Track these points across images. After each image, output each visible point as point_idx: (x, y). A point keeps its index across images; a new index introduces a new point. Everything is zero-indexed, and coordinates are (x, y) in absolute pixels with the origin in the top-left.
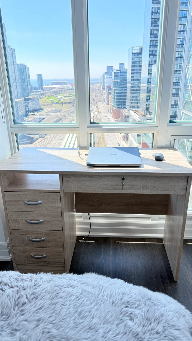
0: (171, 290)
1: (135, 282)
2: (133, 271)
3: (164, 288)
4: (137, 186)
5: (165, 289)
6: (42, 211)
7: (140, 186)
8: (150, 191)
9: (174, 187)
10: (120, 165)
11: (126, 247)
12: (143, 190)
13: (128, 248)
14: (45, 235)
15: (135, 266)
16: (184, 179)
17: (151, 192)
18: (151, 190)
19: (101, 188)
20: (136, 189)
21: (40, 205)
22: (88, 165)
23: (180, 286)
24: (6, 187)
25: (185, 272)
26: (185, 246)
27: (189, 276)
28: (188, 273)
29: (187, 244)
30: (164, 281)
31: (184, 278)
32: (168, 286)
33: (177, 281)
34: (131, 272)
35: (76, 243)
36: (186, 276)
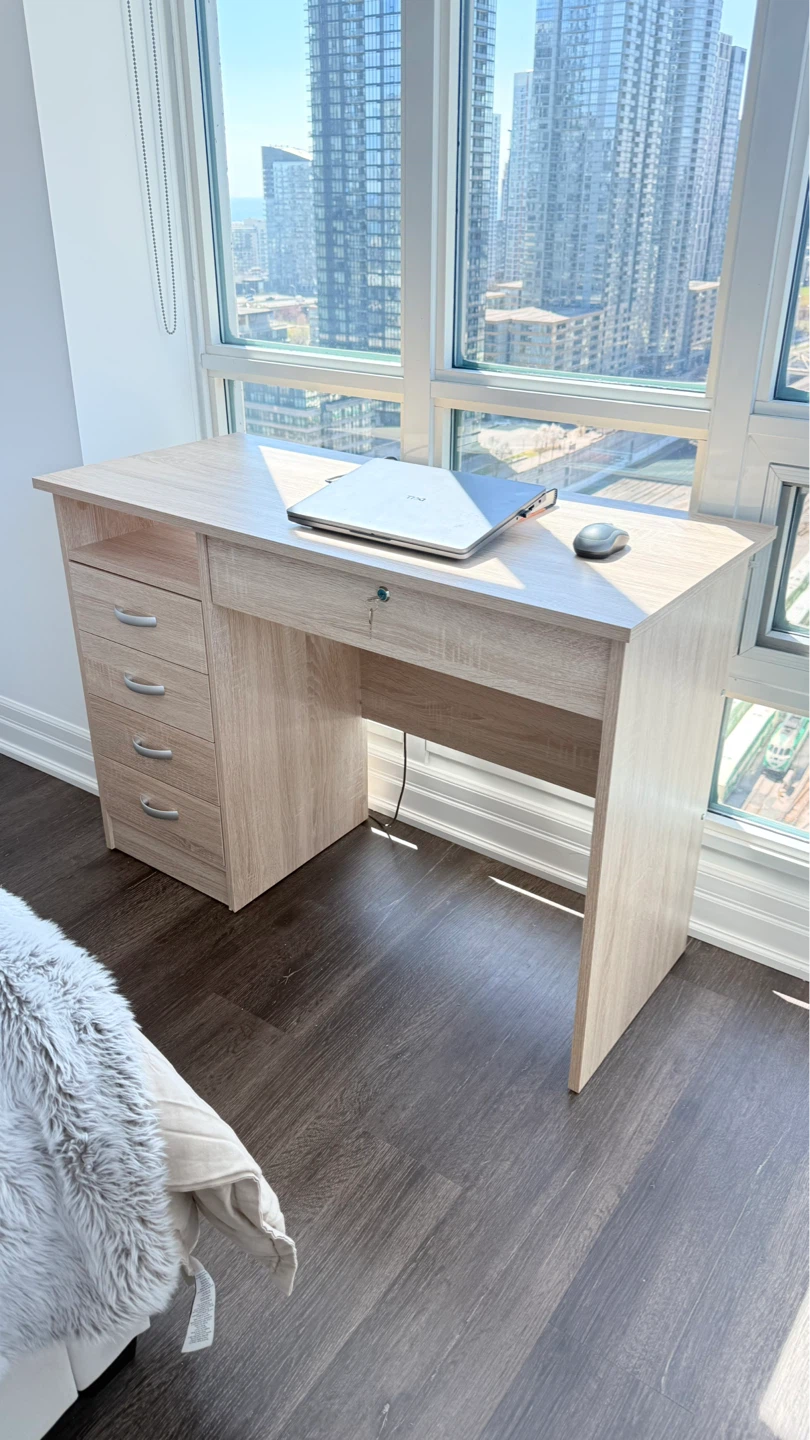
0: (522, 1107)
1: (421, 1024)
2: (452, 987)
3: (505, 1090)
4: (430, 637)
5: (501, 1094)
6: (159, 655)
7: (440, 640)
8: (473, 669)
9: (560, 675)
10: (389, 539)
11: (508, 905)
12: (449, 658)
13: (512, 912)
14: (173, 743)
15: (473, 977)
16: (596, 648)
17: (475, 676)
18: (475, 665)
19: (316, 616)
20: (424, 650)
21: (153, 633)
22: (293, 517)
23: (573, 1114)
24: (80, 549)
25: (647, 1082)
26: (756, 997)
27: (646, 1103)
28: (654, 1092)
29: (777, 996)
30: (528, 1069)
31: (618, 1100)
32: (528, 1092)
33: (576, 1093)
34: (442, 986)
35: (355, 832)
36: (634, 1097)
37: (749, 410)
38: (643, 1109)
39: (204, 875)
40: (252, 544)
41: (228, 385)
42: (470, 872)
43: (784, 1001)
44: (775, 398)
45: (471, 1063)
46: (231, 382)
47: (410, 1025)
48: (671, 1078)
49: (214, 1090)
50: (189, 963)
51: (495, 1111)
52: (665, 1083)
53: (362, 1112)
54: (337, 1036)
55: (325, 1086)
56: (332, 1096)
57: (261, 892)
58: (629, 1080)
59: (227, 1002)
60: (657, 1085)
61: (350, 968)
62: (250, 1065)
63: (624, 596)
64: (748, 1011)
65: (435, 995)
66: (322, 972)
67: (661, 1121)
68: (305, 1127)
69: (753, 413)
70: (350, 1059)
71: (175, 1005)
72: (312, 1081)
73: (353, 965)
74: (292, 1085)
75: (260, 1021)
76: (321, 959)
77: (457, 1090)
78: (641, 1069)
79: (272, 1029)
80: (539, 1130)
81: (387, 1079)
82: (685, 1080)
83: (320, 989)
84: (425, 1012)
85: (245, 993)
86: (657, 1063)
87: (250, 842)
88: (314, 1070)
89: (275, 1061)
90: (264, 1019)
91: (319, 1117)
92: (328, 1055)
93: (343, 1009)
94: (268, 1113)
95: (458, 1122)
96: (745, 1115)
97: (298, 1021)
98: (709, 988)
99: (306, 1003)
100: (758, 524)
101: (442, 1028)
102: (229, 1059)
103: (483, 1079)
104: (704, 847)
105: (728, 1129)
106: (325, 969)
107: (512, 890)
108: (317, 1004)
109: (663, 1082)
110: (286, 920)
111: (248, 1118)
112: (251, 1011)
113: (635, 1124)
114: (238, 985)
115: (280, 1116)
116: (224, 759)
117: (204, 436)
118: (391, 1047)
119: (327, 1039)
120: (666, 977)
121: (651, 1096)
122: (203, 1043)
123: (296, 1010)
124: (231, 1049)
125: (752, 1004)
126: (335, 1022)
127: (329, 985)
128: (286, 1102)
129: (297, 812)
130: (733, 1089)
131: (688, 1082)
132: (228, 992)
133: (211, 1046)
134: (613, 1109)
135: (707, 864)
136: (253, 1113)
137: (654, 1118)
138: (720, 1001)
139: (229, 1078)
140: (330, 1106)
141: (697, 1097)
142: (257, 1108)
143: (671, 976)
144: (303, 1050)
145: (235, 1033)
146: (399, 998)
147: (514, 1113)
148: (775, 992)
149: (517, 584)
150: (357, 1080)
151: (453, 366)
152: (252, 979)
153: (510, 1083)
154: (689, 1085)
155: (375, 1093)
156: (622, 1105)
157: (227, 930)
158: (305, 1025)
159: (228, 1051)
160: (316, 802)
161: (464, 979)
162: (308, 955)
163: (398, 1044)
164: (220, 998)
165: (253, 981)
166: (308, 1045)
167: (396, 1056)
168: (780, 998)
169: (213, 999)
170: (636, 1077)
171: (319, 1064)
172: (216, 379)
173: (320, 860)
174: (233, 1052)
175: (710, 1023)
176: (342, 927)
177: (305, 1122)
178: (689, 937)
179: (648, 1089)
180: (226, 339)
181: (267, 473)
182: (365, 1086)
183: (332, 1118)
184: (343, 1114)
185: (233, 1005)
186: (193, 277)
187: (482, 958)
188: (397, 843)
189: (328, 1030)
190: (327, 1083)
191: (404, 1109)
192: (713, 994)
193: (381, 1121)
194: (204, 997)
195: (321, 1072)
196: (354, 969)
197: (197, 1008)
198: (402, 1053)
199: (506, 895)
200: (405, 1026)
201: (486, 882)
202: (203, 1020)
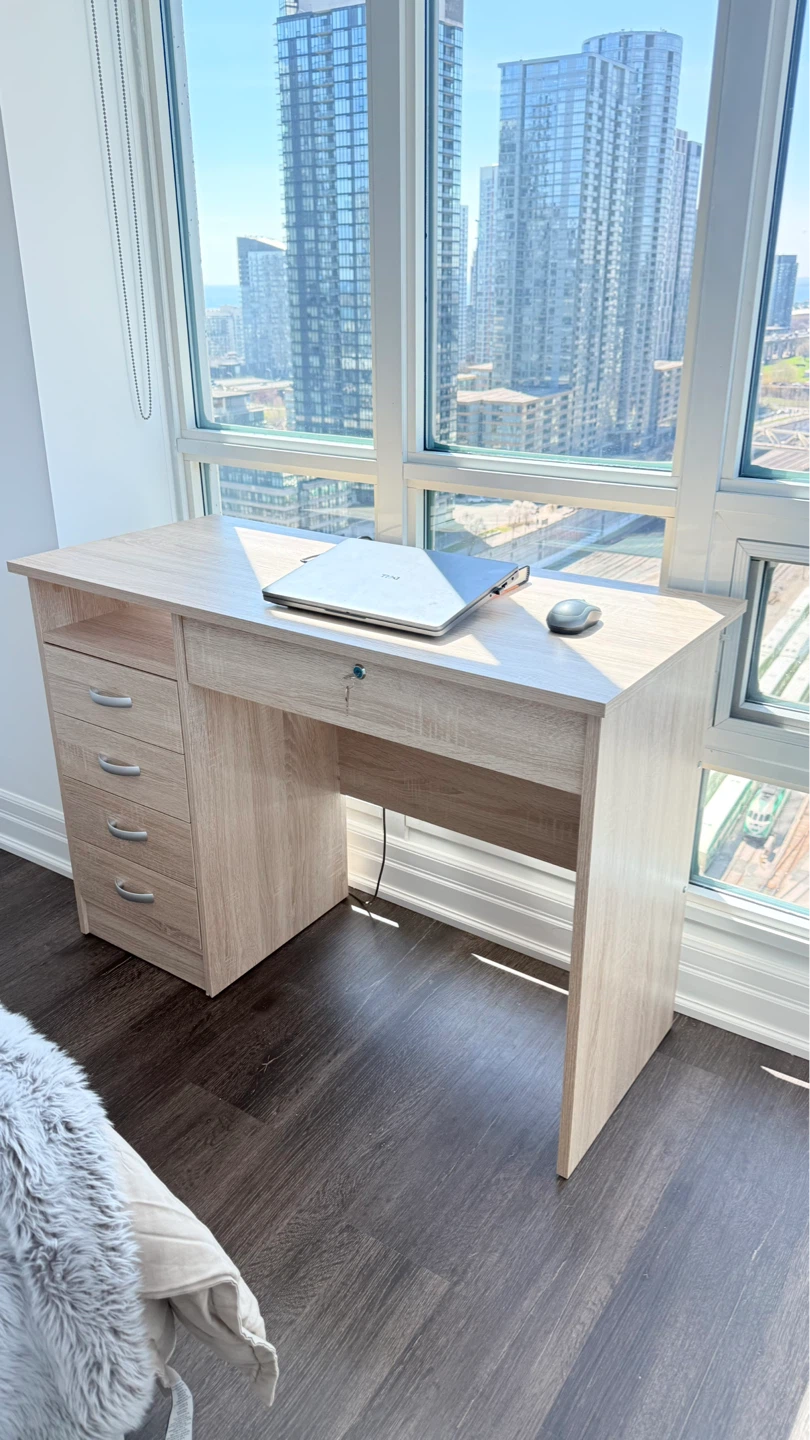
0: (510, 1196)
1: (405, 1111)
2: (436, 1071)
3: (493, 1176)
4: (407, 714)
5: (489, 1181)
6: (134, 735)
7: (417, 717)
8: (452, 745)
9: (536, 749)
10: (364, 617)
11: (492, 984)
12: (426, 734)
13: (496, 990)
15: (457, 1059)
16: (572, 723)
17: (453, 752)
18: (452, 741)
19: (292, 694)
20: (401, 727)
21: (130, 714)
22: (268, 596)
23: (563, 1201)
24: (57, 631)
25: (636, 1166)
26: (745, 1073)
27: (636, 1187)
28: (644, 1176)
29: (766, 1072)
30: (516, 1155)
31: (608, 1184)
32: (515, 1179)
33: (565, 1179)
34: (426, 1070)
35: (335, 910)
36: (624, 1181)
37: (715, 489)
38: (635, 1193)
39: (181, 959)
40: (228, 624)
41: (204, 469)
42: (452, 950)
43: (773, 1076)
44: (740, 475)
45: (457, 1149)
46: (206, 466)
47: (394, 1111)
48: (662, 1160)
49: (192, 1185)
50: (165, 1052)
51: (482, 1200)
52: (655, 1166)
53: (344, 1205)
54: (318, 1124)
55: (305, 1179)
56: (314, 1188)
57: (239, 975)
58: (619, 1162)
59: (204, 1092)
60: (647, 1168)
61: (331, 1053)
62: (229, 1158)
63: (597, 671)
64: (737, 1088)
65: (419, 1079)
66: (302, 1059)
67: (653, 1206)
68: (287, 1221)
69: (719, 490)
70: (333, 1149)
71: (151, 1095)
72: (293, 1173)
73: (334, 1050)
74: (272, 1178)
75: (239, 1111)
76: (301, 1045)
77: (443, 1179)
78: (630, 1152)
79: (251, 1119)
80: (528, 1220)
81: (371, 1170)
82: (675, 1162)
83: (301, 1076)
84: (408, 1098)
85: (223, 1082)
86: (647, 1144)
87: (227, 924)
88: (295, 1162)
89: (255, 1153)
90: (242, 1109)
91: (300, 1211)
92: (309, 1146)
93: (324, 1097)
94: (247, 1209)
95: (445, 1212)
96: (737, 1197)
97: (278, 1111)
98: (696, 1066)
99: (285, 1091)
100: (727, 598)
101: (427, 1114)
102: (207, 1152)
103: (469, 1167)
104: (687, 920)
105: (721, 1212)
106: (306, 1055)
107: (495, 968)
108: (297, 1092)
109: (653, 1164)
110: (266, 1004)
111: (227, 1214)
112: (230, 1101)
113: (625, 1211)
114: (215, 1073)
115: (261, 1211)
116: (200, 840)
117: (180, 518)
118: (374, 1136)
119: (308, 1129)
120: (654, 1055)
121: (641, 1180)
122: (181, 1135)
123: (275, 1100)
124: (209, 1142)
125: (740, 1081)
126: (316, 1111)
127: (310, 1072)
128: (266, 1196)
129: (275, 892)
130: (725, 1170)
131: (678, 1164)
132: (206, 1081)
133: (188, 1139)
134: (603, 1194)
135: (691, 937)
136: (232, 1209)
137: (646, 1203)
138: (708, 1079)
139: (207, 1171)
140: (311, 1200)
141: (688, 1180)
142: (236, 1203)
143: (658, 1054)
144: (283, 1141)
145: (213, 1125)
146: (382, 1084)
147: (502, 1201)
148: (764, 1068)
149: (491, 660)
150: (340, 1171)
151: (425, 449)
152: (229, 1067)
153: (497, 1171)
154: (679, 1168)
155: (358, 1184)
156: (612, 1190)
157: (204, 1016)
158: (286, 1113)
159: (205, 1143)
160: (295, 879)
161: (448, 1062)
162: (288, 1041)
163: (381, 1133)
164: (197, 1087)
165: (232, 1069)
166: (288, 1136)
167: (379, 1146)
168: (769, 1074)
169: (190, 1089)
170: (626, 1160)
171: (301, 1155)
172: (191, 462)
173: (299, 940)
174: (211, 1144)
175: (699, 1102)
176: (323, 1009)
177: (286, 1217)
178: (675, 1013)
179: (639, 1172)
180: (201, 423)
181: (242, 554)
182: (348, 1177)
183: (315, 1212)
184: (326, 1207)
185: (210, 1095)
186: (168, 365)
187: (467, 1039)
188: (378, 922)
189: (309, 1119)
190: (308, 1175)
191: (388, 1201)
192: (701, 1072)
193: (365, 1214)
194: (181, 1087)
195: (303, 1163)
196: (335, 1054)
197: (174, 1099)
198: (386, 1141)
199: (489, 974)
200: (389, 1113)
201: (469, 960)
202: (181, 1111)
